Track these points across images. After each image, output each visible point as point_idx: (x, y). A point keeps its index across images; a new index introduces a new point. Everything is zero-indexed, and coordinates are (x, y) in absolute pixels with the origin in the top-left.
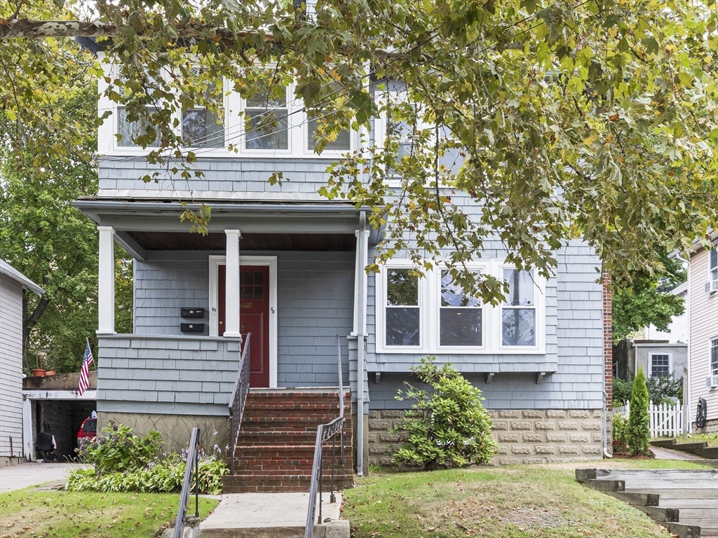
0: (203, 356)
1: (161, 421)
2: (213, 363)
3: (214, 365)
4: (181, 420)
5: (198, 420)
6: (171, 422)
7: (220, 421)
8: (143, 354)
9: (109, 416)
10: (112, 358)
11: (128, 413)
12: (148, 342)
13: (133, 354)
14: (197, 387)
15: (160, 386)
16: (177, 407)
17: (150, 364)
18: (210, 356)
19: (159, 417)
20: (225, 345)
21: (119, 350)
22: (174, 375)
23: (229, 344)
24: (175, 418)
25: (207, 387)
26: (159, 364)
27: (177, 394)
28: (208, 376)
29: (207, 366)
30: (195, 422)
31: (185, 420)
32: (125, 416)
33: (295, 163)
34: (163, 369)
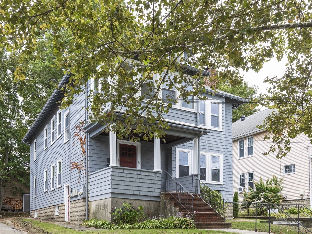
0: (149, 178)
1: (134, 202)
2: (153, 181)
3: (153, 182)
4: (141, 202)
5: (147, 202)
6: (138, 202)
7: (154, 203)
8: (128, 175)
9: (116, 199)
10: (117, 176)
11: (123, 198)
12: (130, 171)
13: (125, 175)
14: (147, 189)
15: (134, 188)
16: (140, 197)
17: (131, 180)
18: (151, 178)
19: (134, 200)
20: (156, 174)
21: (119, 173)
22: (139, 185)
23: (158, 174)
24: (139, 201)
25: (150, 190)
26: (134, 180)
27: (140, 192)
28: (151, 186)
29: (150, 182)
30: (146, 203)
31: (143, 202)
32: (122, 199)
33: (178, 111)
34: (135, 182)
